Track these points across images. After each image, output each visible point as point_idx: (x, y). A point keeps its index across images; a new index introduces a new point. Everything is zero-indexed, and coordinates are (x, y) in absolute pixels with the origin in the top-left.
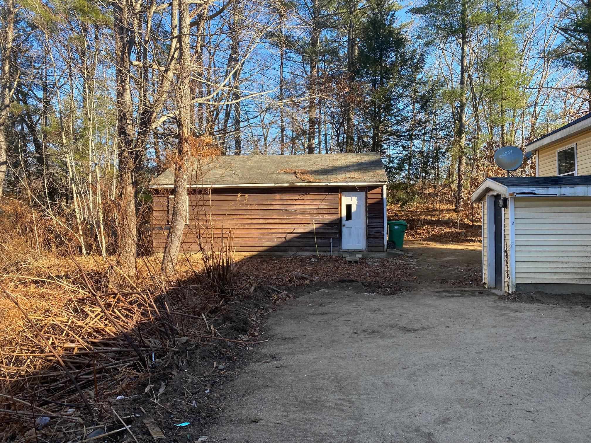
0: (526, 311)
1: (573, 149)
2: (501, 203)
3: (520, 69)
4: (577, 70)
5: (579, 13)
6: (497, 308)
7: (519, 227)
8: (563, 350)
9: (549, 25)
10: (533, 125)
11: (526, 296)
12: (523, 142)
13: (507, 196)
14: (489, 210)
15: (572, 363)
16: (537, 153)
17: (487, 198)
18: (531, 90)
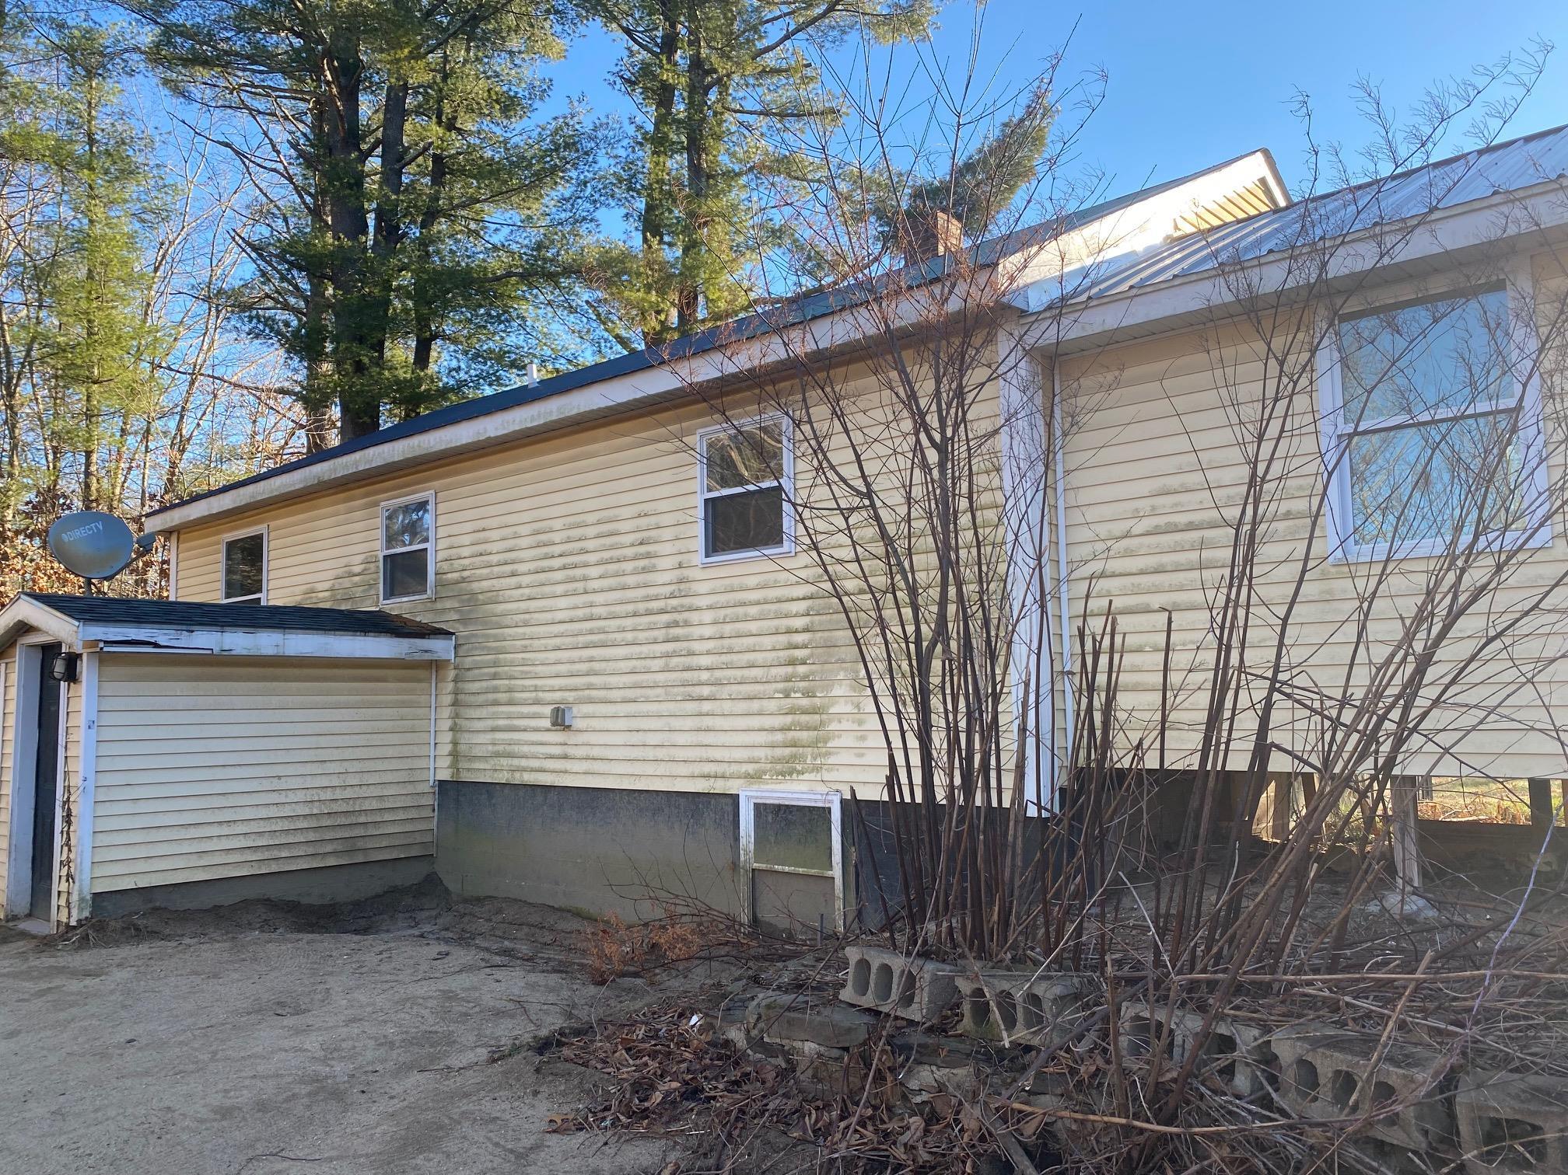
0: (115, 970)
1: (260, 537)
2: (59, 667)
3: (146, 314)
4: (282, 352)
5: (292, 221)
6: (27, 975)
7: (107, 734)
8: (201, 1057)
9: (223, 226)
10: (173, 465)
11: (119, 925)
12: (143, 505)
13: (78, 649)
14: (24, 687)
15: (221, 1086)
16: (174, 538)
17: (18, 655)
18: (173, 374)
